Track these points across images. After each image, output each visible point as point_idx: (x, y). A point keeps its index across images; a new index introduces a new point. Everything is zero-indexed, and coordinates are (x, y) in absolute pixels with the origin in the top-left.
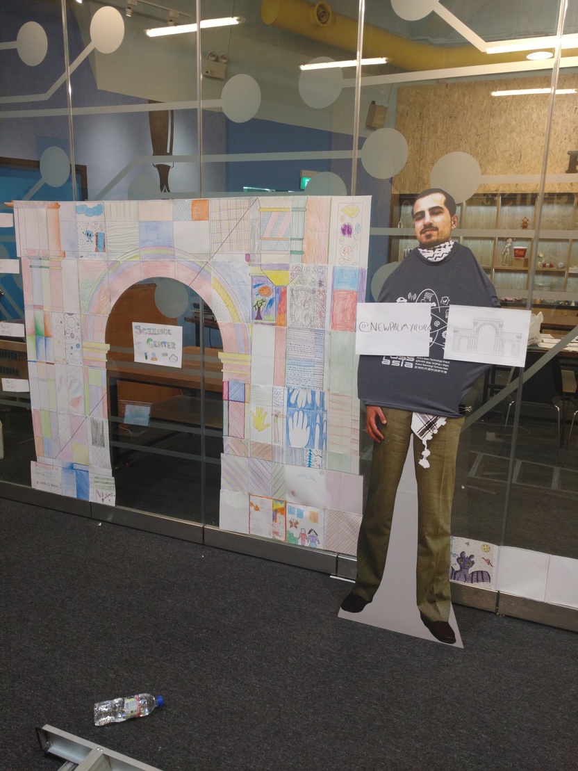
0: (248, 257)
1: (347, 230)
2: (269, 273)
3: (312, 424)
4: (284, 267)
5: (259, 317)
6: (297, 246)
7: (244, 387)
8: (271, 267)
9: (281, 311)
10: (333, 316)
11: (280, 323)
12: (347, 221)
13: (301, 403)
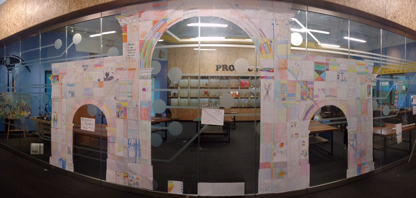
0: (115, 98)
1: (144, 90)
2: (121, 103)
3: (136, 150)
4: (126, 101)
5: (118, 116)
6: (130, 94)
7: (114, 138)
8: (122, 101)
9: (125, 114)
10: (141, 116)
11: (125, 118)
12: (144, 87)
13: (132, 143)
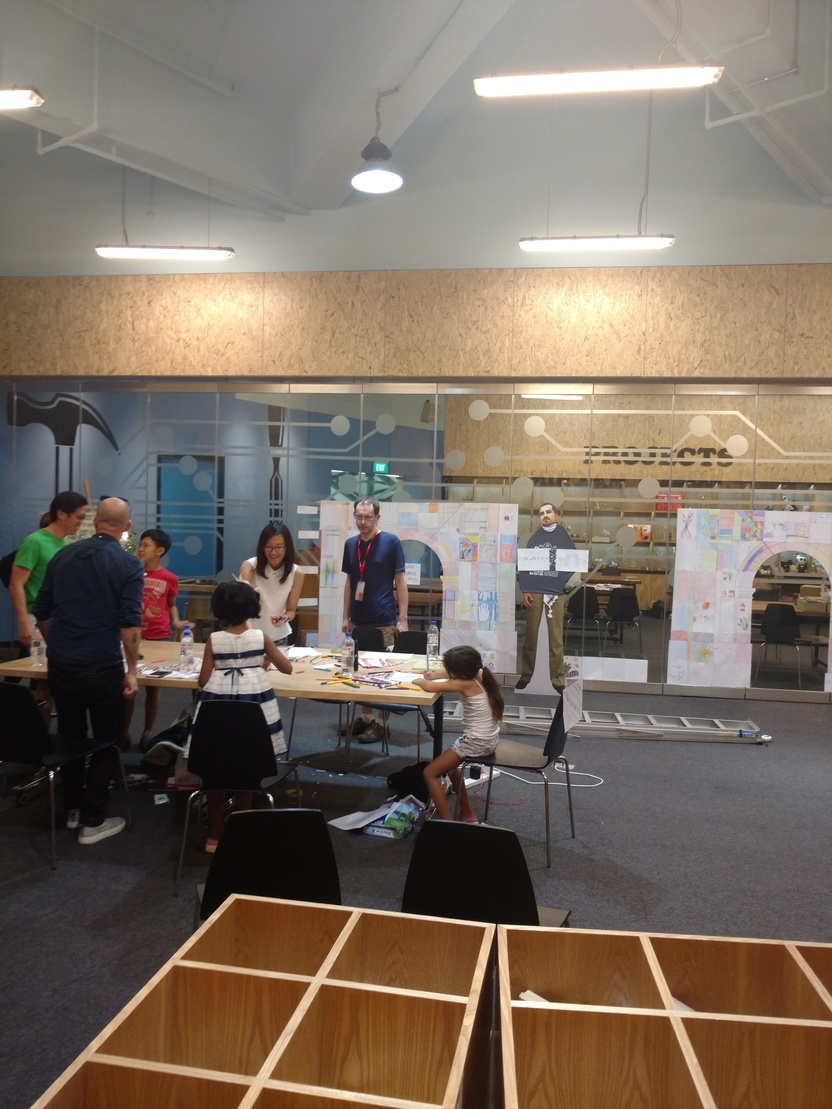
0: (458, 530)
1: (507, 518)
2: (469, 537)
3: (490, 609)
4: (477, 534)
5: (463, 558)
6: (483, 525)
7: (454, 593)
8: (470, 534)
9: (475, 555)
10: (501, 557)
11: (474, 560)
12: (507, 514)
13: (485, 599)
